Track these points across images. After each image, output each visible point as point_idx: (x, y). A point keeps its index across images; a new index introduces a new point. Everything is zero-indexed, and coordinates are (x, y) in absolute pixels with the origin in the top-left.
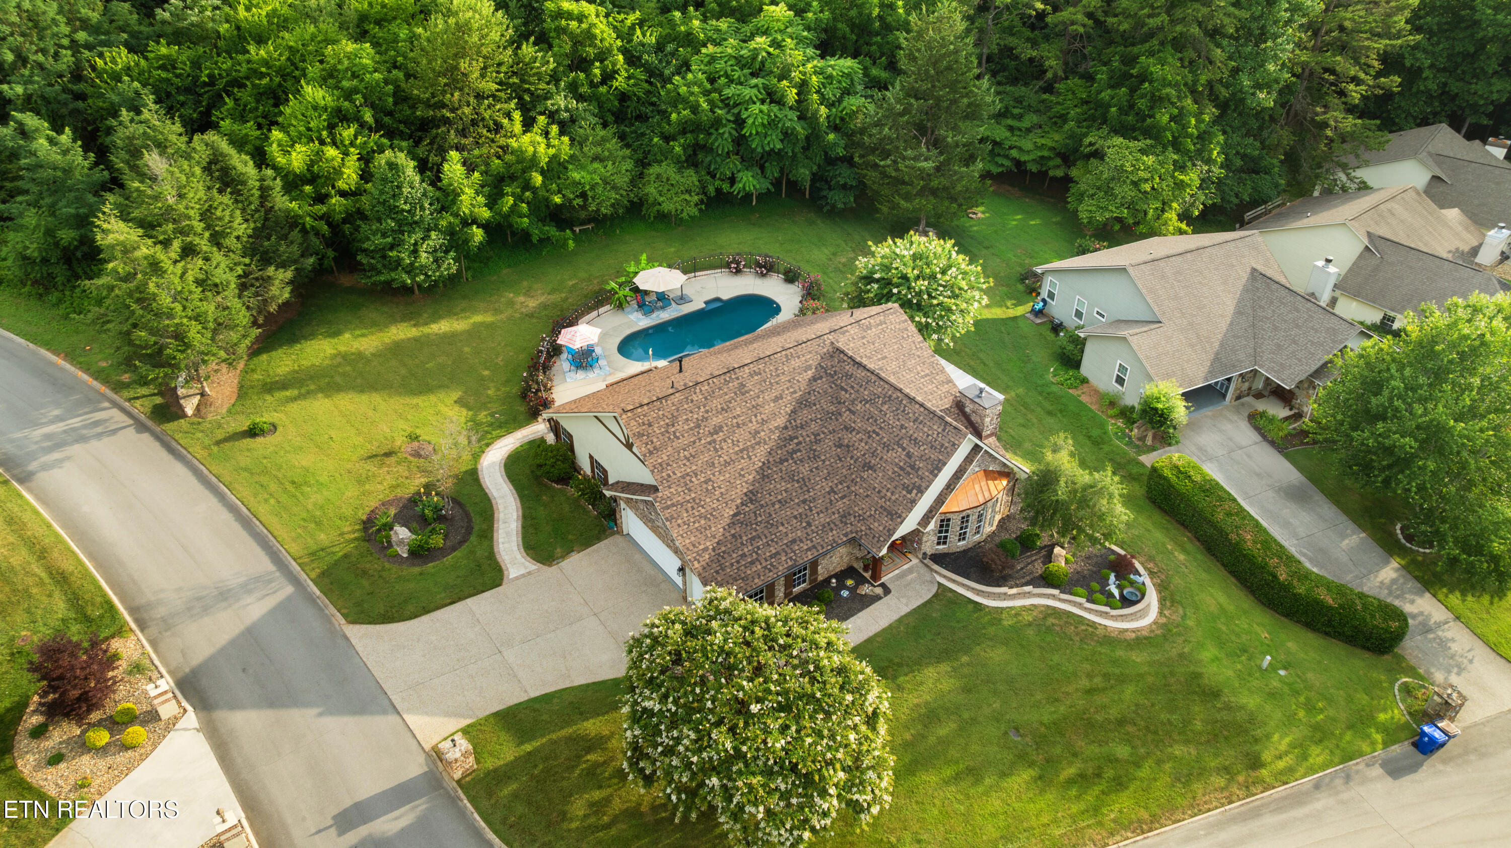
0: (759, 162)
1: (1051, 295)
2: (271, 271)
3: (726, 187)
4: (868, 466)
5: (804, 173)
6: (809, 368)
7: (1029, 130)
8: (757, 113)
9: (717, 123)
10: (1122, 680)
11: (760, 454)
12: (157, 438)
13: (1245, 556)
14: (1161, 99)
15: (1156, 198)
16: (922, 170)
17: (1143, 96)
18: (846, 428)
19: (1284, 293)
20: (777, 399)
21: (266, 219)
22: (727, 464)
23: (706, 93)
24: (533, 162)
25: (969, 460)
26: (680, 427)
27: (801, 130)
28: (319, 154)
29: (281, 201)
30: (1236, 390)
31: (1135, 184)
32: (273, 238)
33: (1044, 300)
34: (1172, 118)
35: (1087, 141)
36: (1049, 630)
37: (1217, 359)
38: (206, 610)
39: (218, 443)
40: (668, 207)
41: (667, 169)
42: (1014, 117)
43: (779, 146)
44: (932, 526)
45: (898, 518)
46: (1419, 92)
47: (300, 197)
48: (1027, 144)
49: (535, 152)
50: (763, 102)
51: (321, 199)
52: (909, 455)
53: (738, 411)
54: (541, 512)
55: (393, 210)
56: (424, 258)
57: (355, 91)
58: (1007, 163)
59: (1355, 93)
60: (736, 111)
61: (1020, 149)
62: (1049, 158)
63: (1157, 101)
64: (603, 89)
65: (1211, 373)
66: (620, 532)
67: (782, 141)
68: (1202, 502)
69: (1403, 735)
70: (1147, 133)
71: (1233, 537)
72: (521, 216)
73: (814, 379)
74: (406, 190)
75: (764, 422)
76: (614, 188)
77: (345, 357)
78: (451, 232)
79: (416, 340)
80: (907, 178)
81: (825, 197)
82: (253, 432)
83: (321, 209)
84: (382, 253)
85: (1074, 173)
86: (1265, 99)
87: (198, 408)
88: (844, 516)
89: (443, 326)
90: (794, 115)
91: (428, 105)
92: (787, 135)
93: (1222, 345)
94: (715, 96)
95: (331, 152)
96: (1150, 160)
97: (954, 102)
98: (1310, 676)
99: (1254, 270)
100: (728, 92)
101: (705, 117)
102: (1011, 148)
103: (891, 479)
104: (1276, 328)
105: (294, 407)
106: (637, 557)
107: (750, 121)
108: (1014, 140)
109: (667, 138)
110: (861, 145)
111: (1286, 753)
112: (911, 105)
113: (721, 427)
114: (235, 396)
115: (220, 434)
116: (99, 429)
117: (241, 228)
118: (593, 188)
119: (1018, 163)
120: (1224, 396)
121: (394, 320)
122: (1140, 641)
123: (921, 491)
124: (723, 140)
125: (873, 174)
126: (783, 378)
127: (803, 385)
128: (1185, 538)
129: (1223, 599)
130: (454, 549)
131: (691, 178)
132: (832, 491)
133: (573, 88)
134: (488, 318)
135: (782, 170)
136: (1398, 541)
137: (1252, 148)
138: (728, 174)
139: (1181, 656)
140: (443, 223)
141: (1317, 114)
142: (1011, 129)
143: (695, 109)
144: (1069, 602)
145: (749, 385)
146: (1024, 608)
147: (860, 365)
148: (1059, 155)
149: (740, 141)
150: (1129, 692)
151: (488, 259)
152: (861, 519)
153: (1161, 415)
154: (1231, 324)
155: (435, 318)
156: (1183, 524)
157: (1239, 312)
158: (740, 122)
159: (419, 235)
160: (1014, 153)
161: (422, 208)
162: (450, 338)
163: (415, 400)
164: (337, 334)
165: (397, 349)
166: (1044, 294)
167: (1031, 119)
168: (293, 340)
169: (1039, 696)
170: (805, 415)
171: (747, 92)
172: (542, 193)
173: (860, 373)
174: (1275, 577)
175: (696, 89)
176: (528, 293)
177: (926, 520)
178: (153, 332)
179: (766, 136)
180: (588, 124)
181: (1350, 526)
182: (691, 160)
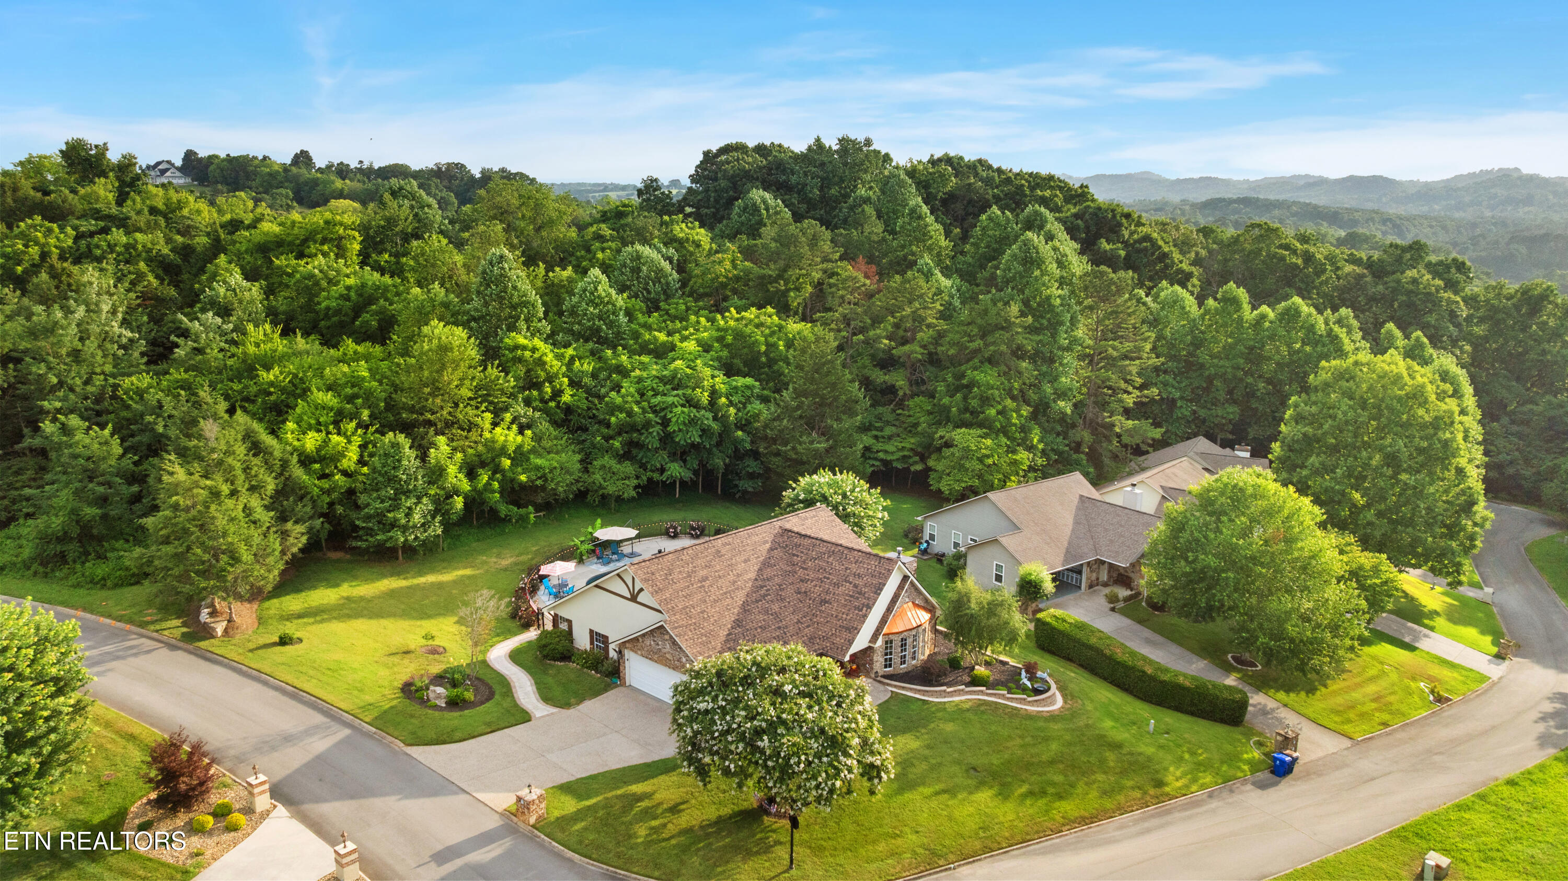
0: (681, 454)
1: (932, 537)
2: (289, 525)
3: (656, 476)
4: (824, 602)
5: (719, 461)
6: (766, 542)
7: (890, 438)
8: (680, 413)
9: (647, 424)
10: (1047, 739)
11: (740, 597)
12: (190, 652)
13: (1119, 663)
14: (988, 398)
15: (998, 472)
16: (817, 450)
17: (974, 398)
18: (802, 581)
19: (1107, 506)
20: (746, 561)
21: (285, 485)
22: (715, 601)
23: (638, 403)
24: (503, 451)
25: (901, 587)
26: (675, 576)
27: (715, 426)
28: (326, 442)
29: (298, 473)
30: (1088, 579)
31: (980, 460)
32: (291, 499)
33: (927, 542)
34: (999, 413)
35: (937, 436)
36: (983, 712)
37: (1068, 551)
38: (274, 748)
39: (251, 651)
40: (611, 489)
41: (608, 460)
42: (877, 429)
43: (698, 440)
44: (880, 642)
45: (854, 630)
46: (1178, 418)
47: (309, 472)
48: (890, 448)
49: (506, 441)
50: (683, 406)
51: (324, 476)
52: (856, 586)
53: (718, 568)
54: (550, 680)
55: (392, 480)
56: (417, 518)
57: (356, 396)
58: (877, 463)
59: (1129, 400)
60: (662, 414)
61: (886, 452)
62: (910, 457)
63: (986, 401)
64: (552, 404)
65: (1066, 561)
66: (623, 684)
67: (700, 436)
68: (1080, 635)
69: (1263, 767)
70: (981, 425)
71: (1107, 652)
72: (494, 492)
73: (771, 549)
74: (405, 462)
75: (738, 575)
76: (568, 472)
77: (348, 599)
78: (436, 501)
79: (408, 587)
80: (805, 458)
81: (736, 486)
82: (284, 641)
83: (325, 484)
84: (380, 517)
85: (931, 463)
86: (1065, 406)
87: (226, 631)
88: (811, 639)
89: (431, 578)
90: (710, 415)
91: (412, 410)
92: (705, 431)
93: (1069, 543)
94: (645, 404)
95: (335, 438)
96: (989, 442)
97: (836, 399)
98: (1186, 736)
99: (1081, 496)
100: (655, 401)
101: (639, 419)
102: (878, 452)
103: (845, 606)
104: (1106, 530)
105: (314, 628)
106: (642, 697)
107: (674, 420)
108: (879, 446)
109: (607, 439)
110: (765, 438)
111: (1181, 778)
112: (803, 403)
113: (707, 578)
114: (256, 624)
115: (251, 646)
116: (134, 651)
117: (271, 486)
118: (551, 471)
119: (885, 463)
120: (1080, 588)
121: (384, 576)
122: (1053, 717)
123: (870, 607)
124: (652, 438)
125: (776, 460)
126: (748, 548)
127: (765, 553)
128: (1072, 667)
129: (1110, 695)
130: (482, 703)
131: (628, 468)
132: (799, 622)
133: (528, 402)
134: (468, 572)
135: (701, 462)
136: (1231, 665)
137: (1061, 444)
138: (658, 466)
139: (1087, 726)
140: (432, 492)
141: (1104, 418)
142: (876, 437)
143: (630, 413)
144: (995, 695)
145: (723, 552)
146: (962, 702)
147: (805, 536)
148: (916, 453)
149: (666, 439)
150: (1054, 746)
151: (459, 536)
152: (824, 638)
153: (1035, 587)
154: (1073, 530)
155: (421, 574)
156: (1069, 659)
157: (1077, 522)
158: (665, 423)
159: (414, 500)
160: (881, 455)
161: (416, 479)
162: (440, 586)
163: (419, 623)
164: (337, 585)
165: (392, 594)
166: (926, 537)
167: (888, 431)
168: (298, 590)
169: (986, 749)
170: (768, 572)
171: (670, 399)
172: (510, 474)
173: (807, 542)
174: (1144, 672)
175: (630, 399)
176: (498, 556)
177: (874, 638)
178: (206, 550)
179: (688, 432)
180: (544, 426)
181: (1195, 658)
182: (625, 456)
